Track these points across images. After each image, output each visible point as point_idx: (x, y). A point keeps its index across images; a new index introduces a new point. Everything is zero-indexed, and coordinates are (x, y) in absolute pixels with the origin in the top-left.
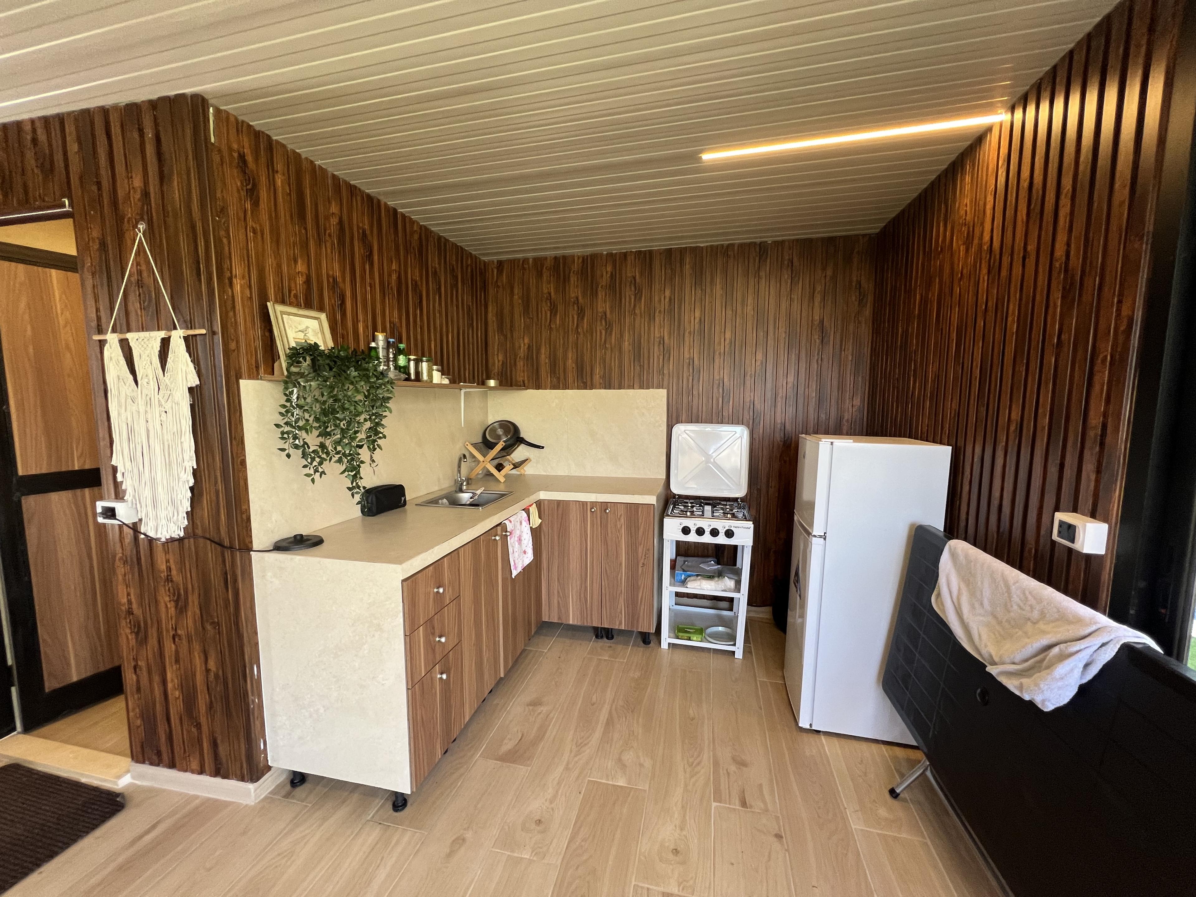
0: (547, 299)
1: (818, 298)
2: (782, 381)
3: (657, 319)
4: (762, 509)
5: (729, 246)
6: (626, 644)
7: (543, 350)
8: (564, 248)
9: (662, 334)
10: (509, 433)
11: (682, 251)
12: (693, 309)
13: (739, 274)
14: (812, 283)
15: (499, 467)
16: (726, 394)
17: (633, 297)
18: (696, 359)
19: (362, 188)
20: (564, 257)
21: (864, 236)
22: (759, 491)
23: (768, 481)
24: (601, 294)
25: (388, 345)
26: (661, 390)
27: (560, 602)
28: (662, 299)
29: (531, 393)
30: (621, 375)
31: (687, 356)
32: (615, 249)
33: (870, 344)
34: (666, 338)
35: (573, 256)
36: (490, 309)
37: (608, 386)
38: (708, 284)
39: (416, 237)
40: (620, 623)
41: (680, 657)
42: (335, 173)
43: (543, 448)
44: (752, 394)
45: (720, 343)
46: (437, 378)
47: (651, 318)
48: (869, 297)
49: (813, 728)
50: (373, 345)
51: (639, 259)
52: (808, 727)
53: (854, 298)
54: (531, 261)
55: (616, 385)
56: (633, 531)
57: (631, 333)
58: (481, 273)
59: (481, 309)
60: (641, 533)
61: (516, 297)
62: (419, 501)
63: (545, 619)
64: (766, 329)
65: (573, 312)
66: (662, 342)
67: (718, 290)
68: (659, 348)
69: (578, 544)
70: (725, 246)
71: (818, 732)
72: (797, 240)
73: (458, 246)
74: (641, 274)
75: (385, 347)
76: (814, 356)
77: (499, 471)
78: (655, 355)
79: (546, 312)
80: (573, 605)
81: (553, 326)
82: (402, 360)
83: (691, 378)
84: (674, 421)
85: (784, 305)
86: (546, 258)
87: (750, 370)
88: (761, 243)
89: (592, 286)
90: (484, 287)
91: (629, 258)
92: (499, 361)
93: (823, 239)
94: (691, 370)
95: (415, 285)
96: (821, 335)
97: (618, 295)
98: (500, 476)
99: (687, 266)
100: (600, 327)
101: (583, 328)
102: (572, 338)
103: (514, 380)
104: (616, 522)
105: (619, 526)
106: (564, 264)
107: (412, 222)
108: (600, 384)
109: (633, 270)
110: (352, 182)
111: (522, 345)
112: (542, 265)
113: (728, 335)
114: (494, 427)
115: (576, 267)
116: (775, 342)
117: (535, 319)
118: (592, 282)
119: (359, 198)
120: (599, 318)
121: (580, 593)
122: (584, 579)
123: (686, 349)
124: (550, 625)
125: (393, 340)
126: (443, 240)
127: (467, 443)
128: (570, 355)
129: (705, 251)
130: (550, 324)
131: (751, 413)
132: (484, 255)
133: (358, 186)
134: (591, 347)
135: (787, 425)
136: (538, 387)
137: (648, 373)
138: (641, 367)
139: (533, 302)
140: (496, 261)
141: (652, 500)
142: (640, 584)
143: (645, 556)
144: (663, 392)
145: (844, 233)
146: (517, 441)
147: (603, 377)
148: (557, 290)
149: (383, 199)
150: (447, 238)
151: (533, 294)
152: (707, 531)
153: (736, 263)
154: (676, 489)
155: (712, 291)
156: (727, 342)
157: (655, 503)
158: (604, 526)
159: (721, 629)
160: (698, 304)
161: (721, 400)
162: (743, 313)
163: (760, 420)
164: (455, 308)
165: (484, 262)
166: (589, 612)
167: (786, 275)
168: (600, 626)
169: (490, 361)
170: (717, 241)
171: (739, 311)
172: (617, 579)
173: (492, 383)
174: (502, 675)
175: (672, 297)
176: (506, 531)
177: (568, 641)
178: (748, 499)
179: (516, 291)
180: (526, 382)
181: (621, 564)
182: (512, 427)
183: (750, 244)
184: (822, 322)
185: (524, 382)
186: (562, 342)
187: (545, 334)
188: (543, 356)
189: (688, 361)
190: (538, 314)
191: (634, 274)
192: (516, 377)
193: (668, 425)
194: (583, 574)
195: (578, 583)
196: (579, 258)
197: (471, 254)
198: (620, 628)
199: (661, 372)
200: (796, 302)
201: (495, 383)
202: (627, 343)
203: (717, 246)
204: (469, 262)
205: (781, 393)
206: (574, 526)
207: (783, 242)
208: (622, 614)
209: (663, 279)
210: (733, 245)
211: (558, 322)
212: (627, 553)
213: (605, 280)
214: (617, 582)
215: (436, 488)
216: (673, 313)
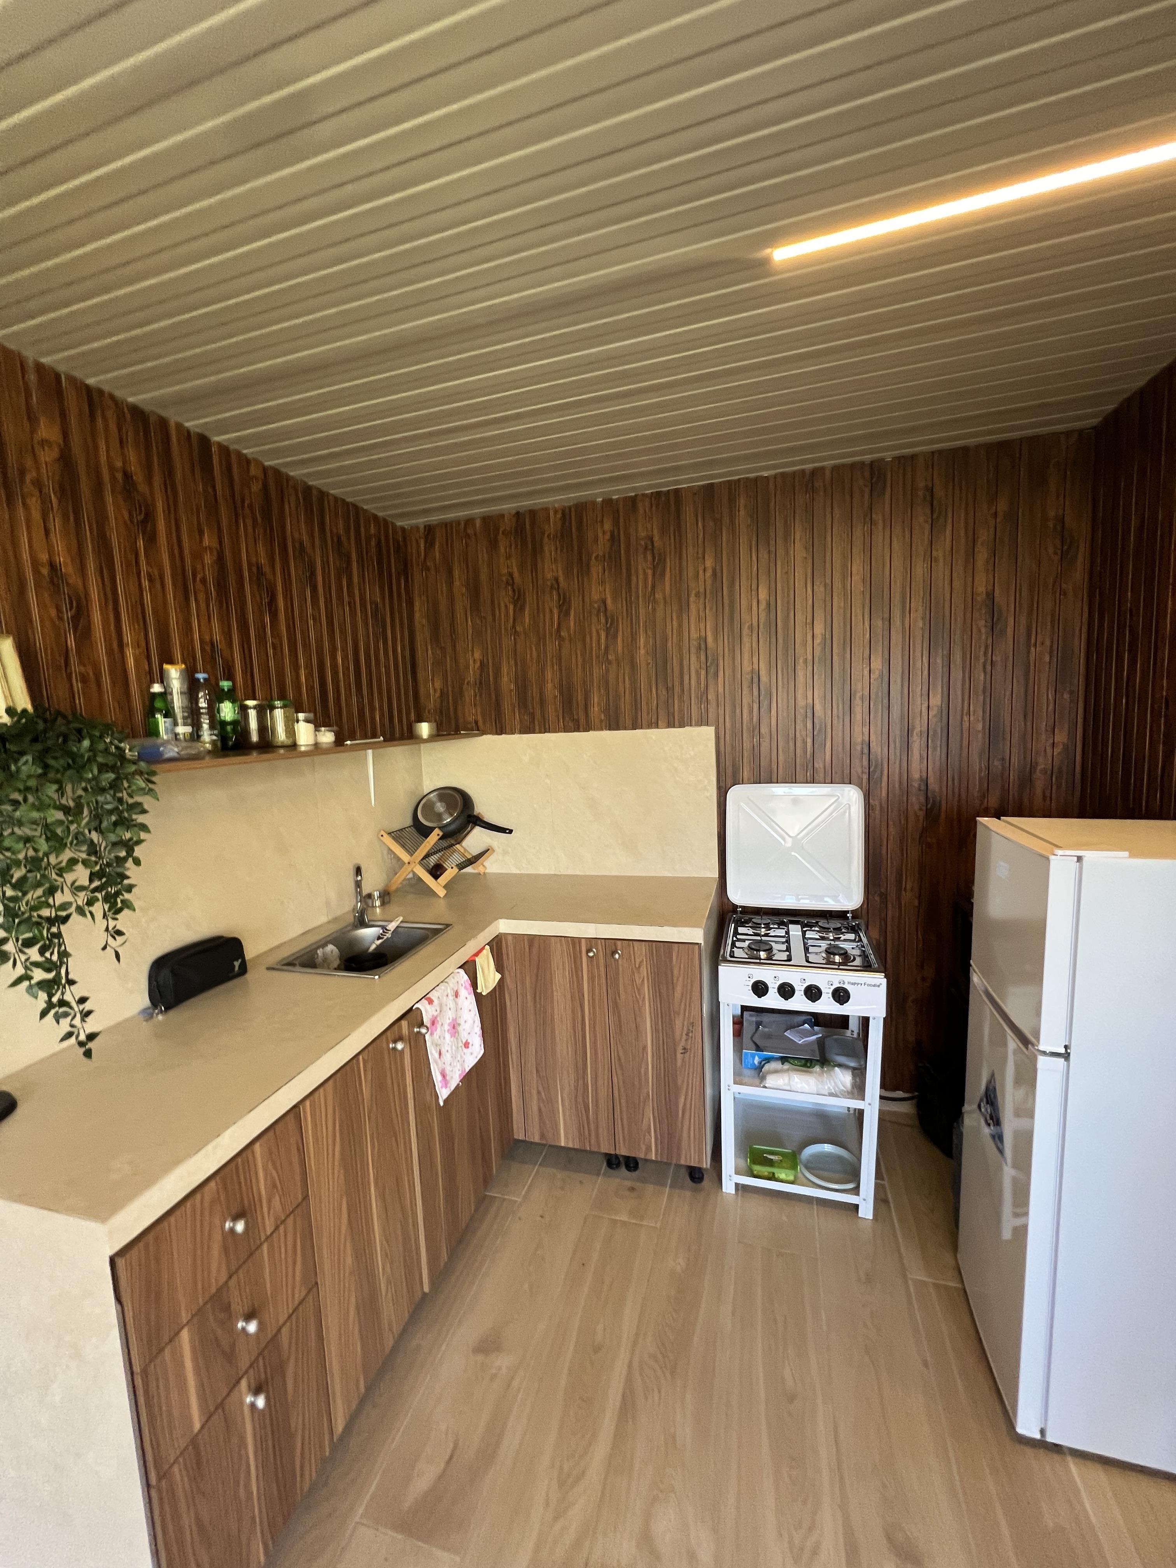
0: (507, 583)
1: (982, 555)
2: (918, 703)
3: (693, 607)
4: (889, 928)
5: (814, 472)
6: (661, 1183)
7: (505, 669)
8: (531, 494)
9: (703, 634)
10: (455, 809)
11: (732, 487)
12: (754, 587)
13: (835, 521)
14: (971, 528)
15: (436, 871)
16: (820, 730)
17: (650, 572)
18: (763, 673)
19: (118, 394)
20: (532, 513)
21: (1068, 434)
22: (884, 897)
23: (899, 882)
24: (596, 569)
25: (192, 688)
26: (704, 729)
27: (543, 1109)
28: (701, 572)
29: (489, 739)
30: (636, 705)
31: (747, 668)
32: (618, 491)
33: (1084, 630)
34: (710, 639)
35: (546, 510)
36: (417, 604)
37: (614, 723)
38: (780, 542)
39: (256, 487)
40: (649, 1148)
41: (758, 1208)
42: (44, 360)
43: (511, 831)
44: (866, 730)
45: (805, 644)
46: (305, 734)
47: (683, 607)
48: (1082, 545)
49: (1050, 1439)
50: (157, 688)
51: (657, 506)
52: (1038, 1436)
53: (1051, 550)
54: (478, 523)
55: (629, 722)
56: (664, 990)
57: (650, 633)
58: (398, 549)
59: (400, 605)
60: (678, 995)
61: (457, 583)
62: (272, 960)
63: (519, 1135)
64: (887, 615)
65: (551, 602)
66: (703, 646)
67: (799, 550)
68: (698, 658)
69: (569, 1012)
70: (807, 472)
71: (1057, 1448)
72: (940, 452)
73: (348, 504)
74: (663, 532)
75: (185, 688)
76: (977, 659)
77: (436, 877)
78: (692, 668)
79: (506, 606)
80: (564, 1115)
81: (519, 629)
82: (227, 711)
83: (756, 706)
84: (729, 781)
85: (920, 569)
86: (502, 516)
87: (860, 688)
88: (872, 463)
89: (581, 557)
90: (405, 570)
91: (640, 505)
92: (435, 690)
93: (989, 448)
94: (756, 693)
95: (258, 573)
96: (990, 621)
97: (624, 571)
98: (437, 886)
99: (742, 513)
100: (597, 627)
101: (568, 629)
102: (551, 647)
103: (461, 721)
104: (633, 973)
105: (639, 981)
106: (533, 523)
107: (246, 462)
108: (601, 721)
109: (649, 526)
110: (91, 381)
111: (471, 662)
112: (497, 529)
113: (819, 629)
114: (429, 801)
115: (553, 526)
116: (904, 637)
117: (490, 618)
118: (580, 554)
119: (110, 414)
120: (594, 612)
121: (576, 1097)
122: (581, 1072)
123: (746, 656)
124: (527, 1145)
125: (205, 676)
126: (314, 492)
127: (383, 833)
128: (549, 675)
129: (771, 486)
130: (514, 626)
131: (865, 763)
132: (403, 515)
133: (106, 388)
134: (584, 661)
135: (931, 780)
136: (500, 731)
137: (681, 698)
138: (670, 690)
139: (485, 593)
140: (422, 527)
141: (696, 935)
142: (679, 1082)
143: (687, 1035)
144: (709, 732)
145: (1029, 432)
146: (469, 822)
147: (606, 711)
148: (522, 567)
149: (173, 416)
150: (325, 489)
151: (484, 577)
152: (800, 989)
153: (829, 503)
154: (738, 896)
155: (787, 552)
156: (818, 641)
157: (701, 941)
158: (612, 981)
159: (827, 1148)
160: (763, 578)
161: (809, 741)
162: (844, 587)
163: (882, 773)
164: (347, 609)
165: (403, 529)
166: (592, 1127)
167: (921, 517)
168: (612, 1152)
169: (422, 691)
170: (793, 464)
171: (837, 585)
172: (640, 1072)
173: (425, 729)
174: (426, 1289)
175: (718, 571)
176: (421, 1024)
177: (560, 1175)
178: (864, 911)
179: (456, 573)
180: (480, 723)
181: (645, 1048)
182: (458, 797)
183: (853, 466)
184: (991, 596)
185: (476, 722)
186: (535, 654)
187: (507, 642)
188: (505, 679)
189: (749, 677)
190: (493, 610)
191: (650, 533)
192: (464, 716)
193: (719, 788)
194: (580, 1063)
195: (572, 1076)
196: (556, 512)
197: (375, 517)
198: (648, 1157)
199: (704, 697)
200: (941, 564)
201: (431, 728)
202: (642, 651)
203: (794, 473)
204: (373, 530)
205: (919, 726)
206: (560, 978)
207: (914, 457)
208: (649, 1133)
209: (701, 536)
210: (822, 469)
211: (527, 620)
212: (655, 1030)
213: (602, 546)
214: (640, 1080)
215: (323, 919)
216: (720, 594)
